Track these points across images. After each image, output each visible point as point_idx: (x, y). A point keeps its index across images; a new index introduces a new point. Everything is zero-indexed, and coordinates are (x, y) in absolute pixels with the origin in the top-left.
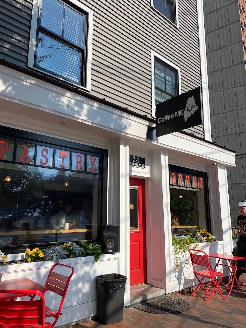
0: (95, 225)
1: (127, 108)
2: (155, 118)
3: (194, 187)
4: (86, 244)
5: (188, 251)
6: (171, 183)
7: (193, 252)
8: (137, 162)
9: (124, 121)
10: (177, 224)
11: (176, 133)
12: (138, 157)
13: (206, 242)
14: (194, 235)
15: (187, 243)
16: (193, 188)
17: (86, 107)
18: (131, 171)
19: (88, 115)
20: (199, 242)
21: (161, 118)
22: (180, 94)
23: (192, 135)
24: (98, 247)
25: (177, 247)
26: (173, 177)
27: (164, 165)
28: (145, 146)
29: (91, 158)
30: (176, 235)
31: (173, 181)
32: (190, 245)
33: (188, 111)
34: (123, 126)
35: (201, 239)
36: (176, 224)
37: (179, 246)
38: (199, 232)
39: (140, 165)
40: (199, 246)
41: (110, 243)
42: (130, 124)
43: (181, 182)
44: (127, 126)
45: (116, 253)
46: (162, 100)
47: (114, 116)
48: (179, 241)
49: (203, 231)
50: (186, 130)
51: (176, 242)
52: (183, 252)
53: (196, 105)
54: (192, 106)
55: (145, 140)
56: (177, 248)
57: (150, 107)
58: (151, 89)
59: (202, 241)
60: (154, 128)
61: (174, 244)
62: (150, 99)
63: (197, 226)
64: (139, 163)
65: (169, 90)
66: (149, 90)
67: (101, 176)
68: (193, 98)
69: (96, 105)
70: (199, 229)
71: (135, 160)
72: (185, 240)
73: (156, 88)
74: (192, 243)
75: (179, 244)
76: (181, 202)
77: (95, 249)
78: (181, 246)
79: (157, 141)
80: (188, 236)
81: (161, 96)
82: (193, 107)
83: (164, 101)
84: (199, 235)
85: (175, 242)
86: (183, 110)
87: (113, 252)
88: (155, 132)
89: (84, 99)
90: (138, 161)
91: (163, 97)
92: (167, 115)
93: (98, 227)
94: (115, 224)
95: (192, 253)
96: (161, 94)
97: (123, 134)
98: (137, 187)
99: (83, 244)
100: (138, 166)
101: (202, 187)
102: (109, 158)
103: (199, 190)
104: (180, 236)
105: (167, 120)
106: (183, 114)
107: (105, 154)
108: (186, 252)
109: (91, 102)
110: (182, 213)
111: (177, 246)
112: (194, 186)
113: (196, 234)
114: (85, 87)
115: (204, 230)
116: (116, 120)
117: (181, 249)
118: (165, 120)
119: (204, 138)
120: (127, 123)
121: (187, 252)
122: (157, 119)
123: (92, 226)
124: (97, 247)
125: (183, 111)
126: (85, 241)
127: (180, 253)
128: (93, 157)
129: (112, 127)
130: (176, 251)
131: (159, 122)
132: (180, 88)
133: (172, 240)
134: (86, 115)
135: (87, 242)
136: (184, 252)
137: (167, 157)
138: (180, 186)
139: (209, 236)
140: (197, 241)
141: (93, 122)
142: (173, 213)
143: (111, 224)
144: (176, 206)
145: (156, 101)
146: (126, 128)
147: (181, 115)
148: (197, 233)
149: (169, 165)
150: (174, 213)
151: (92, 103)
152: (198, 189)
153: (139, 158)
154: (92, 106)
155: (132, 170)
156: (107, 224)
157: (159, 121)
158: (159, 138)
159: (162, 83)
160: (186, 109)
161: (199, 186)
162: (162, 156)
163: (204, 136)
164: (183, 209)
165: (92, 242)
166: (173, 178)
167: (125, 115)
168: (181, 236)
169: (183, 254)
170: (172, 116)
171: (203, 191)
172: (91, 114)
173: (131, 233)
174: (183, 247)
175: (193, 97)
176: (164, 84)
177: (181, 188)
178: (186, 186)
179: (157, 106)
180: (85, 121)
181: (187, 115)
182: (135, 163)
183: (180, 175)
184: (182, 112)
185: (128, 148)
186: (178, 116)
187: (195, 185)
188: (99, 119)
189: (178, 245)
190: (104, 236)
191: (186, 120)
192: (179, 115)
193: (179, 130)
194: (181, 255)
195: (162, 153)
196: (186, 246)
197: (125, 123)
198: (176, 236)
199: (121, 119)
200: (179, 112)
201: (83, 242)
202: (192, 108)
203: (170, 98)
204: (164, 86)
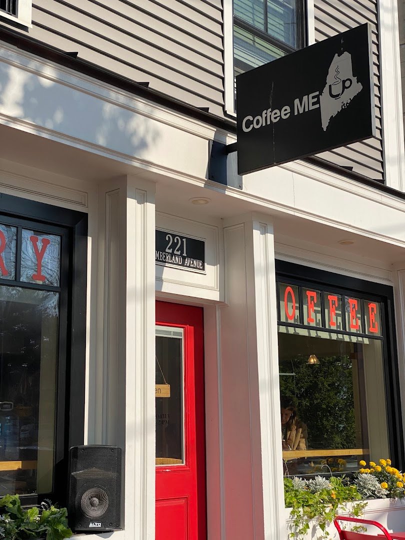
0: (46, 447)
1: (148, 83)
2: (235, 115)
3: (353, 330)
4: (19, 506)
5: (332, 524)
6: (283, 319)
7: (347, 526)
8: (179, 253)
9: (139, 124)
10: (303, 445)
11: (297, 165)
12: (182, 238)
13: (388, 496)
14: (353, 478)
15: (331, 501)
16: (350, 334)
17: (17, 77)
18: (159, 279)
19: (25, 104)
20: (369, 497)
21: (251, 118)
22: (312, 42)
23: (346, 172)
24: (58, 515)
25: (302, 513)
26: (290, 300)
27: (263, 263)
28: (202, 202)
29: (34, 241)
30: (299, 477)
31: (290, 312)
32: (339, 506)
33: (332, 96)
34: (136, 141)
35: (372, 488)
36: (299, 445)
37: (306, 509)
38: (368, 466)
39: (187, 262)
40: (366, 508)
41: (96, 500)
42: (157, 135)
43: (312, 316)
44: (149, 139)
45: (113, 531)
46: (256, 62)
47: (108, 107)
48: (307, 493)
49: (378, 464)
50: (325, 156)
51: (296, 496)
52: (318, 527)
53: (354, 79)
54: (344, 82)
55: (202, 185)
56: (299, 516)
57: (217, 83)
58: (222, 25)
59: (374, 495)
60: (231, 148)
61: (290, 503)
62: (217, 56)
63: (361, 450)
64: (185, 255)
65: (278, 29)
66: (217, 28)
67: (66, 295)
68: (347, 56)
69: (50, 70)
70: (366, 458)
71: (174, 246)
72: (325, 493)
73: (237, 22)
74: (346, 499)
75: (306, 504)
76: (316, 384)
77: (48, 522)
78: (312, 509)
79: (241, 187)
80: (333, 478)
81: (251, 48)
82: (347, 84)
83: (261, 64)
84: (366, 476)
85: (293, 499)
86: (317, 93)
87: (103, 529)
88: (232, 159)
89: (10, 53)
90: (181, 249)
91: (260, 53)
92: (270, 110)
93: (55, 453)
94: (110, 443)
95: (346, 530)
96: (251, 42)
97: (136, 164)
98: (181, 330)
99: (11, 506)
100: (183, 265)
101: (377, 330)
102: (90, 239)
103: (366, 341)
104: (311, 481)
105: (269, 123)
106: (317, 106)
107: (78, 227)
108: (327, 529)
109: (35, 62)
110: (321, 419)
111: (301, 509)
112: (354, 327)
113: (359, 473)
114: (14, 12)
115: (383, 462)
116: (114, 121)
117: (311, 518)
118: (264, 125)
119: (383, 181)
120: (147, 131)
121: (332, 529)
122: (239, 119)
123: (36, 451)
124: (53, 513)
125: (317, 96)
126: (17, 496)
127: (309, 531)
128: (40, 238)
129: (101, 141)
130: (296, 525)
131: (246, 130)
132: (312, 24)
133: (286, 491)
134: (18, 104)
135: (24, 501)
136: (322, 527)
137: (271, 237)
138: (309, 328)
139: (397, 480)
140: (360, 496)
141: (40, 123)
142: (290, 414)
143: (99, 442)
144: (301, 397)
145: (237, 63)
146: (143, 145)
147: (312, 108)
148: (362, 470)
149: (277, 262)
150: (294, 413)
151: (38, 64)
152: (366, 336)
153: (184, 240)
154: (37, 73)
155: (164, 276)
156: (86, 443)
157: (247, 127)
158: (246, 178)
159: (256, 7)
160: (326, 89)
161: (369, 326)
162: (256, 233)
163: (383, 174)
164: (324, 406)
165: (38, 501)
166: (290, 305)
167: (141, 104)
168: (313, 479)
169: (320, 532)
170: (284, 113)
171: (378, 343)
172: (34, 101)
173: (159, 472)
174: (317, 513)
175: (346, 53)
176: (262, 11)
177: (313, 334)
178: (327, 327)
179: (240, 80)
180: (15, 120)
181: (329, 108)
182: (172, 254)
183: (311, 294)
184: (316, 100)
185: (151, 208)
186: (301, 111)
187: (354, 323)
188: (59, 116)
189: (303, 506)
190: (75, 479)
191: (325, 124)
192: (307, 110)
193: (305, 156)
194: (313, 536)
195: (255, 224)
196: (327, 510)
197: (141, 131)
198: (296, 479)
199: (127, 119)
200: (305, 98)
201: (11, 500)
202: (344, 87)
203: (279, 54)
204: (262, 17)
